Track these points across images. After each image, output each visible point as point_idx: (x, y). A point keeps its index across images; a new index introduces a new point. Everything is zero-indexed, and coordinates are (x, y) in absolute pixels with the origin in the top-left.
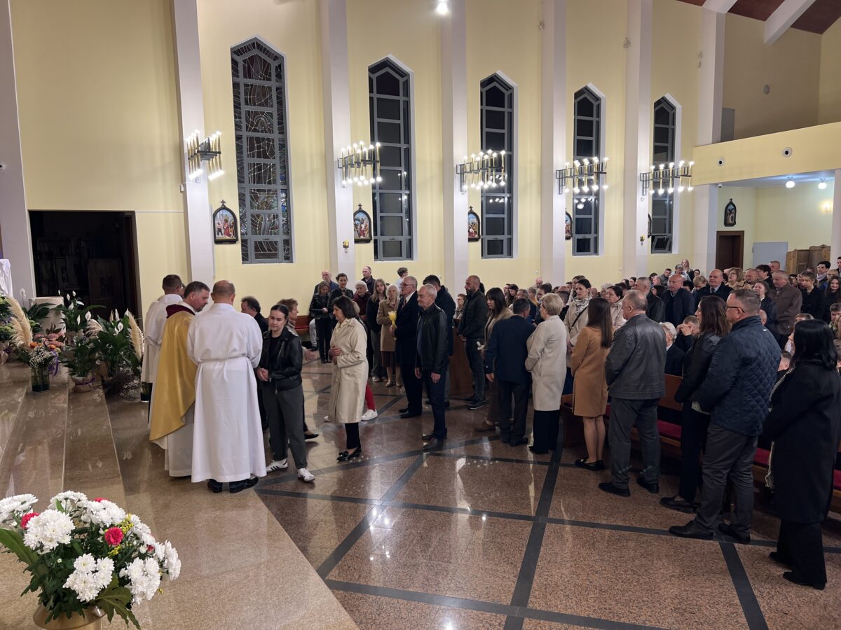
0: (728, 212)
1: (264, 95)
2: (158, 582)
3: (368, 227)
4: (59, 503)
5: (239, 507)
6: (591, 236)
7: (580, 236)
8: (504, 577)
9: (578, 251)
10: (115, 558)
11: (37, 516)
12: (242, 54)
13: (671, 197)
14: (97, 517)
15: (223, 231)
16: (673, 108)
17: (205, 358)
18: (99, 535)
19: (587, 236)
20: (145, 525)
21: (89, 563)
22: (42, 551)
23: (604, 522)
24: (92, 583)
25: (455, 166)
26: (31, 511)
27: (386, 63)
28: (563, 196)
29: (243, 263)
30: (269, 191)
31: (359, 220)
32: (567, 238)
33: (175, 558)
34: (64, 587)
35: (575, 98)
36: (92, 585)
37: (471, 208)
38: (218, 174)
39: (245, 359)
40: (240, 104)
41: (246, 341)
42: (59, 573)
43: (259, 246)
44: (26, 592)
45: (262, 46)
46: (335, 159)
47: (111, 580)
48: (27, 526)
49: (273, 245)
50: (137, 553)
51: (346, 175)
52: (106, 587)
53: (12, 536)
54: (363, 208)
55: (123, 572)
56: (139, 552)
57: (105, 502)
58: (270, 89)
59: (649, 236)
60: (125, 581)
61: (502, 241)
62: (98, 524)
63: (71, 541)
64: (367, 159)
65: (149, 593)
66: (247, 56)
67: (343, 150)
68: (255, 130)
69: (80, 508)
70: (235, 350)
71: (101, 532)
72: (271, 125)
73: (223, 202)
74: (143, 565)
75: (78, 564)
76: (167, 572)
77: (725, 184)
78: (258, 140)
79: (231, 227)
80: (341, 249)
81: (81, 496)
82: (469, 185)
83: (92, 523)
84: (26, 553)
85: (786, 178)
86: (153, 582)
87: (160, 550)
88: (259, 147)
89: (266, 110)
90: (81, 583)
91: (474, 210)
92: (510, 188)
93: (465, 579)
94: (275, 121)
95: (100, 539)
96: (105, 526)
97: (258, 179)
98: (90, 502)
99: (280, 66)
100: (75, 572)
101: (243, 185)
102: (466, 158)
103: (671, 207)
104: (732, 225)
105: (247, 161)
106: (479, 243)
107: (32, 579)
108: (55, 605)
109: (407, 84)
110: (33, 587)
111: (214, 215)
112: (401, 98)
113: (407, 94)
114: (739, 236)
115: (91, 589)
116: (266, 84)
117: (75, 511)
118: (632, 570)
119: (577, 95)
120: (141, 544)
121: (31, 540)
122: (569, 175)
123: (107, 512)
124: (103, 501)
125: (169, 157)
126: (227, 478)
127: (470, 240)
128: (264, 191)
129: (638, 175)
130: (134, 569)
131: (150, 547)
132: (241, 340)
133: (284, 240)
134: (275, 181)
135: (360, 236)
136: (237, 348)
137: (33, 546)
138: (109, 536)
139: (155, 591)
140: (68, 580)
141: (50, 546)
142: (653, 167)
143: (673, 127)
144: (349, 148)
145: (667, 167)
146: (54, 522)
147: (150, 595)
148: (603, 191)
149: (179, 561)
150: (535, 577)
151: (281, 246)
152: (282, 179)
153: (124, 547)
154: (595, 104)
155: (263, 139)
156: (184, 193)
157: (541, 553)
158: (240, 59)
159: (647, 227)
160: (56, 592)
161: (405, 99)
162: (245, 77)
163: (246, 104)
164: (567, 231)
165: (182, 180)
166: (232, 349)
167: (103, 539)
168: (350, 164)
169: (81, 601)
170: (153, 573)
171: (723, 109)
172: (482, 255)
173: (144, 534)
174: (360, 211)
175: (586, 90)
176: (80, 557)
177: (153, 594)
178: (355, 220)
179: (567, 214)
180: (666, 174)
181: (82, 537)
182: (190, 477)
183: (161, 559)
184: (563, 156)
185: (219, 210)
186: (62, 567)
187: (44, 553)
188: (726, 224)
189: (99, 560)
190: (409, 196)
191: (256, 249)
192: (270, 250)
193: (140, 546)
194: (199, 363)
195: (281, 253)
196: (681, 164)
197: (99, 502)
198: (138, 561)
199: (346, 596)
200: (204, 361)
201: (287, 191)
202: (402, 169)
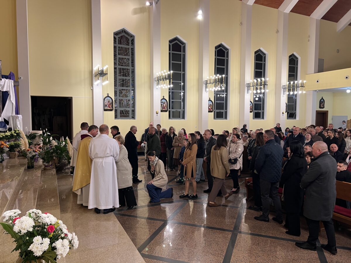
0: (321, 102)
1: (126, 51)
2: (68, 250)
3: (166, 105)
4: (30, 214)
5: (107, 220)
6: (261, 111)
7: (256, 111)
8: (218, 256)
9: (255, 117)
10: (50, 238)
11: (19, 218)
12: (118, 35)
13: (296, 95)
14: (45, 221)
15: (107, 106)
16: (297, 58)
17: (95, 156)
18: (45, 228)
19: (259, 111)
20: (65, 225)
21: (39, 240)
22: (20, 234)
23: (264, 234)
24: (40, 248)
25: (203, 81)
26: (18, 217)
27: (176, 39)
28: (249, 94)
29: (115, 119)
30: (127, 90)
31: (163, 103)
32: (251, 112)
33: (76, 240)
34: (28, 249)
35: (255, 54)
36: (40, 249)
37: (210, 98)
38: (106, 83)
39: (112, 158)
40: (116, 55)
41: (113, 150)
42: (27, 244)
43: (122, 112)
44: (13, 251)
45: (126, 32)
46: (154, 78)
47: (48, 248)
48: (15, 223)
49: (127, 112)
50: (60, 237)
51: (158, 84)
52: (46, 250)
53: (9, 227)
54: (165, 98)
55: (54, 245)
56: (61, 237)
57: (48, 214)
58: (129, 49)
59: (286, 112)
60: (54, 248)
61: (223, 112)
62: (45, 224)
63: (33, 230)
64: (167, 77)
65: (64, 254)
66: (120, 36)
67: (157, 74)
68: (122, 65)
69: (38, 216)
70: (108, 154)
71: (46, 227)
72: (129, 63)
73: (108, 94)
74: (62, 242)
75: (35, 240)
76: (73, 246)
77: (319, 90)
78: (123, 69)
79: (111, 104)
80: (155, 114)
81: (39, 211)
82: (209, 89)
83: (42, 223)
84: (14, 234)
85: (347, 88)
86: (66, 249)
87: (70, 236)
88: (123, 72)
89: (127, 57)
90: (35, 248)
91: (211, 99)
92: (226, 90)
93: (201, 256)
94: (130, 62)
95: (45, 230)
96: (48, 225)
97: (123, 85)
98: (42, 214)
99: (133, 40)
100: (33, 243)
101: (116, 87)
102: (208, 78)
103: (296, 100)
104: (323, 108)
105: (118, 77)
106: (213, 113)
107: (17, 246)
108: (25, 257)
109: (184, 47)
110: (16, 249)
111: (104, 99)
112: (182, 53)
113: (184, 51)
114: (326, 113)
115: (39, 251)
116: (127, 47)
117: (36, 218)
118: (275, 256)
119: (256, 52)
120: (62, 233)
121: (16, 229)
122: (252, 86)
123: (49, 219)
124: (47, 214)
125: (87, 75)
126: (102, 207)
127: (209, 112)
128: (125, 90)
129: (282, 86)
130: (58, 244)
131: (66, 235)
132: (110, 150)
133: (132, 110)
134: (129, 86)
135: (163, 109)
136: (109, 153)
137: (17, 232)
138: (49, 229)
139: (67, 253)
140: (30, 246)
141: (24, 232)
142: (288, 83)
143: (297, 66)
144: (160, 73)
145: (294, 83)
146: (26, 221)
147: (64, 255)
148: (267, 92)
149: (78, 241)
150: (232, 257)
151: (130, 112)
152: (132, 85)
153: (55, 234)
154: (263, 56)
155: (125, 69)
156: (92, 90)
157: (235, 246)
158: (117, 37)
159: (285, 108)
160: (25, 252)
161: (184, 53)
162: (119, 44)
163: (119, 54)
164: (251, 109)
165: (92, 85)
166: (107, 153)
167: (47, 230)
168: (160, 79)
169: (35, 256)
170: (66, 246)
171: (319, 59)
172: (214, 118)
173: (63, 229)
174: (164, 99)
175: (260, 50)
176: (36, 237)
177: (66, 255)
178: (161, 102)
179: (251, 102)
180: (293, 86)
181: (38, 229)
182: (87, 207)
183: (70, 240)
184: (249, 77)
185: (106, 97)
186: (29, 241)
187: (21, 234)
188: (320, 108)
189: (44, 239)
190: (184, 93)
191: (121, 113)
192: (126, 114)
193: (61, 234)
194: (93, 158)
195: (131, 115)
196: (300, 82)
197: (46, 214)
198: (60, 240)
199: (149, 261)
200: (95, 158)
201: (134, 90)
202: (181, 82)
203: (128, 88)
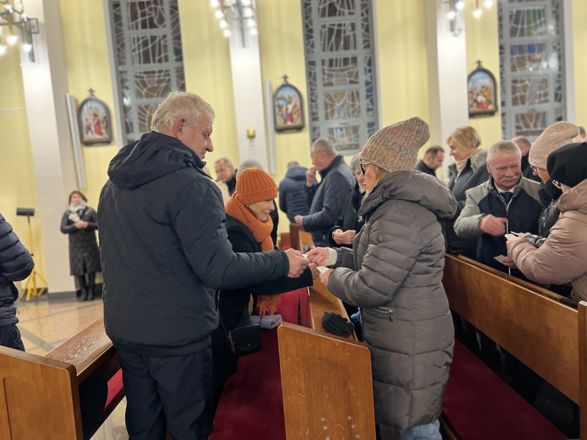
30: (160, 72)
31: (282, 100)
37: (479, 62)
54: (291, 81)
61: (544, 114)
73: (91, 91)
88: (143, 15)
91: (485, 66)
97: (145, 58)
101: (123, 68)
105: (129, 34)
106: (497, 120)
128: (154, 72)
152: (174, 54)
174: (286, 85)
178: (274, 100)
185: (85, 102)
203: (164, 66)
